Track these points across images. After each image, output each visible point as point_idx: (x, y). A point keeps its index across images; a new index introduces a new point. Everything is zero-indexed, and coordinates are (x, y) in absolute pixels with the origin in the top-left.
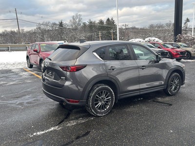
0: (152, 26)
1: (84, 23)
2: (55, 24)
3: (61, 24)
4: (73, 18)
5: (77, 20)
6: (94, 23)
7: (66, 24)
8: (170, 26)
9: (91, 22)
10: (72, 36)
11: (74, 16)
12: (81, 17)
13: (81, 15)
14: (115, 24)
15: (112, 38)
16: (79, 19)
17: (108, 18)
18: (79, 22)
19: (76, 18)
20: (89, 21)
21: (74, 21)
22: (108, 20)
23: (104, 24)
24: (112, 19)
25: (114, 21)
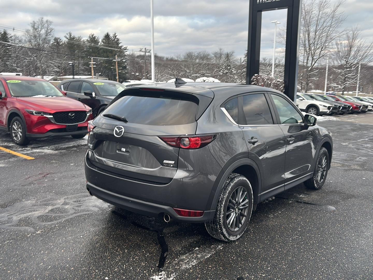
0: (190, 56)
1: (56, 39)
3: (4, 37)
4: (33, 27)
5: (43, 32)
6: (79, 40)
7: (16, 38)
8: (220, 57)
9: (72, 39)
10: (31, 63)
11: (34, 23)
12: (51, 27)
13: (51, 23)
14: (120, 45)
15: (117, 73)
16: (46, 29)
17: (108, 34)
18: (47, 35)
19: (40, 27)
20: (68, 36)
21: (36, 33)
22: (107, 36)
23: (99, 44)
24: (116, 36)
25: (118, 40)
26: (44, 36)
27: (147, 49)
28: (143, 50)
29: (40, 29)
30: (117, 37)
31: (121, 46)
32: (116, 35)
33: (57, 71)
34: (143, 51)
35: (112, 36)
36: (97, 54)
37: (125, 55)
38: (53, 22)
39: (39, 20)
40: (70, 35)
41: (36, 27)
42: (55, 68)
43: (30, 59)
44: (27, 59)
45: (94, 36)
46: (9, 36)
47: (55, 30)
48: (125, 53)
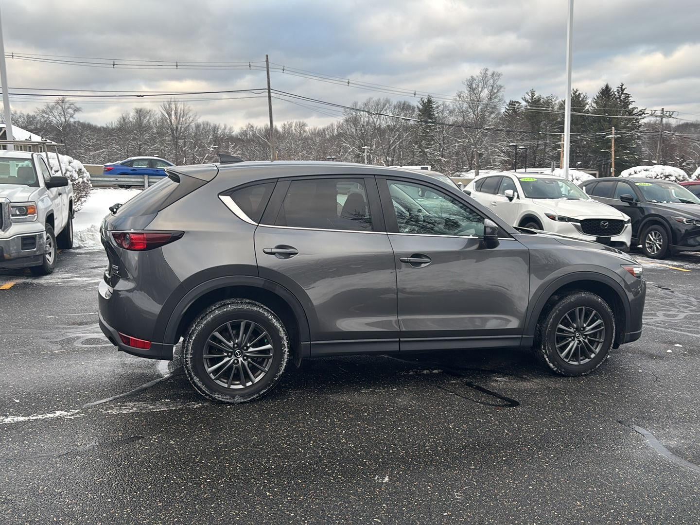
1: (511, 104)
2: (405, 107)
3: (427, 108)
4: (470, 86)
5: (485, 93)
6: (549, 103)
7: (445, 107)
9: (535, 102)
11: (473, 79)
12: (499, 83)
13: (499, 75)
14: (630, 107)
15: (613, 160)
16: (490, 88)
17: (607, 87)
18: (490, 99)
19: (481, 85)
20: (528, 98)
21: (473, 97)
22: (606, 92)
23: (587, 106)
24: (623, 90)
25: (628, 96)
26: (485, 101)
27: (665, 110)
28: (659, 113)
29: (480, 89)
30: (625, 92)
31: (633, 109)
32: (623, 87)
33: (505, 161)
34: (656, 116)
35: (615, 90)
36: (579, 126)
37: (641, 125)
38: (502, 75)
39: (481, 73)
40: (533, 95)
41: (474, 86)
42: (502, 154)
43: (464, 142)
44: (459, 142)
45: (577, 94)
46: (435, 106)
47: (505, 89)
48: (640, 122)
